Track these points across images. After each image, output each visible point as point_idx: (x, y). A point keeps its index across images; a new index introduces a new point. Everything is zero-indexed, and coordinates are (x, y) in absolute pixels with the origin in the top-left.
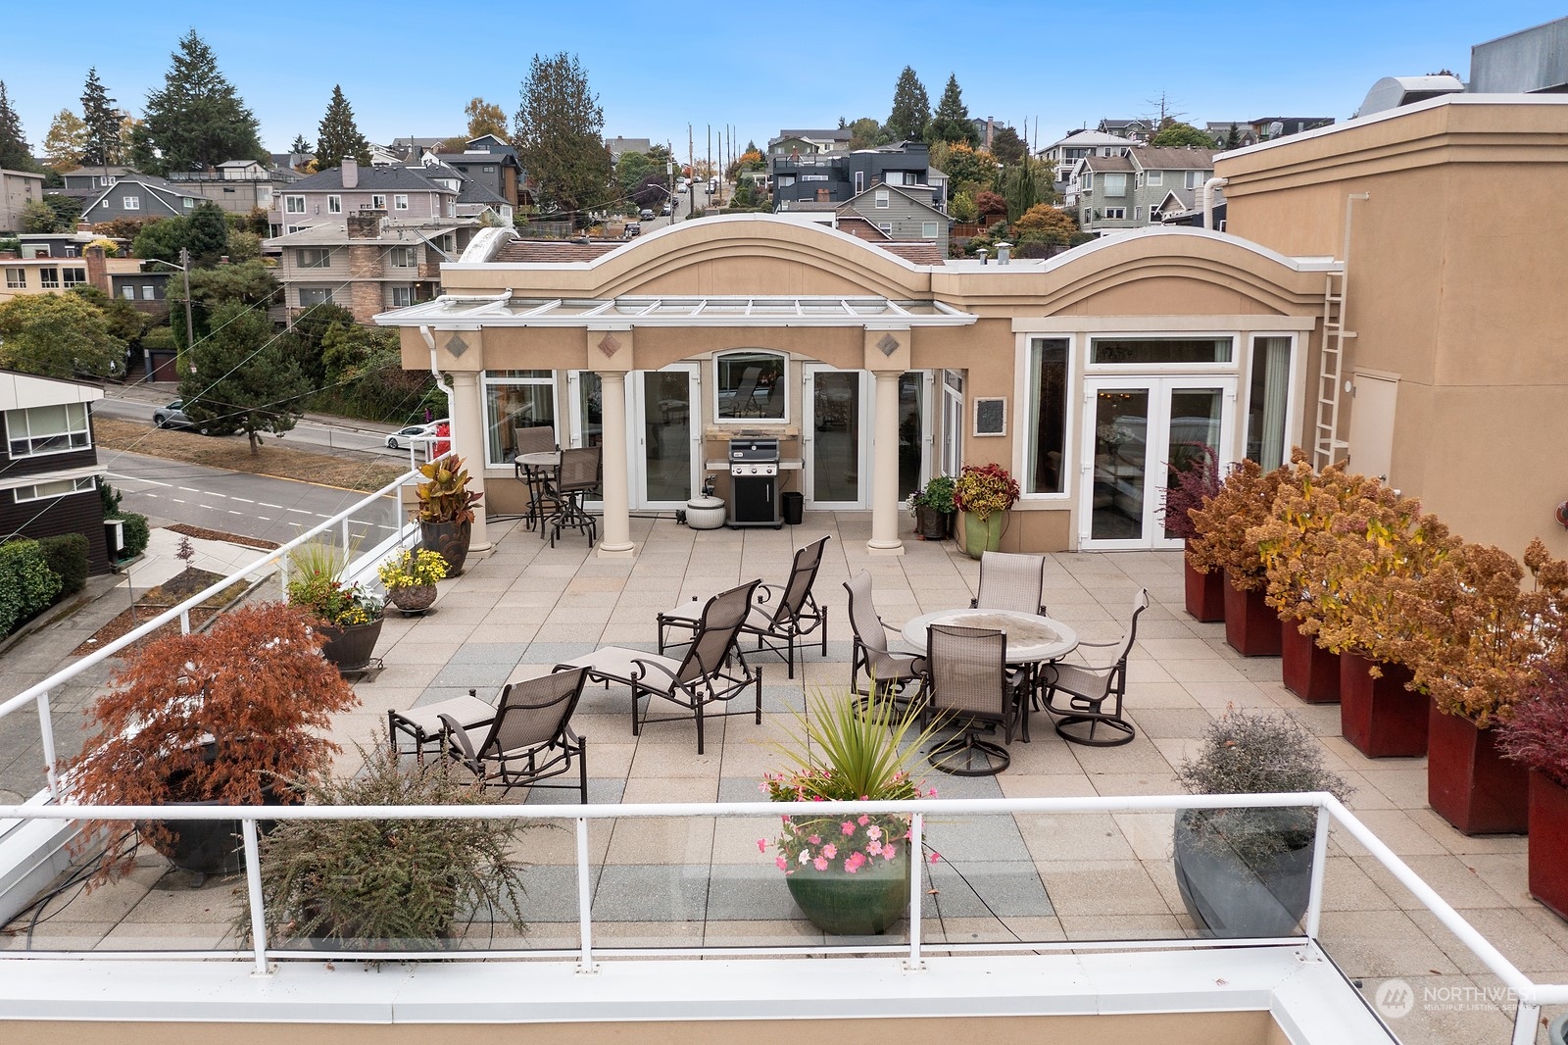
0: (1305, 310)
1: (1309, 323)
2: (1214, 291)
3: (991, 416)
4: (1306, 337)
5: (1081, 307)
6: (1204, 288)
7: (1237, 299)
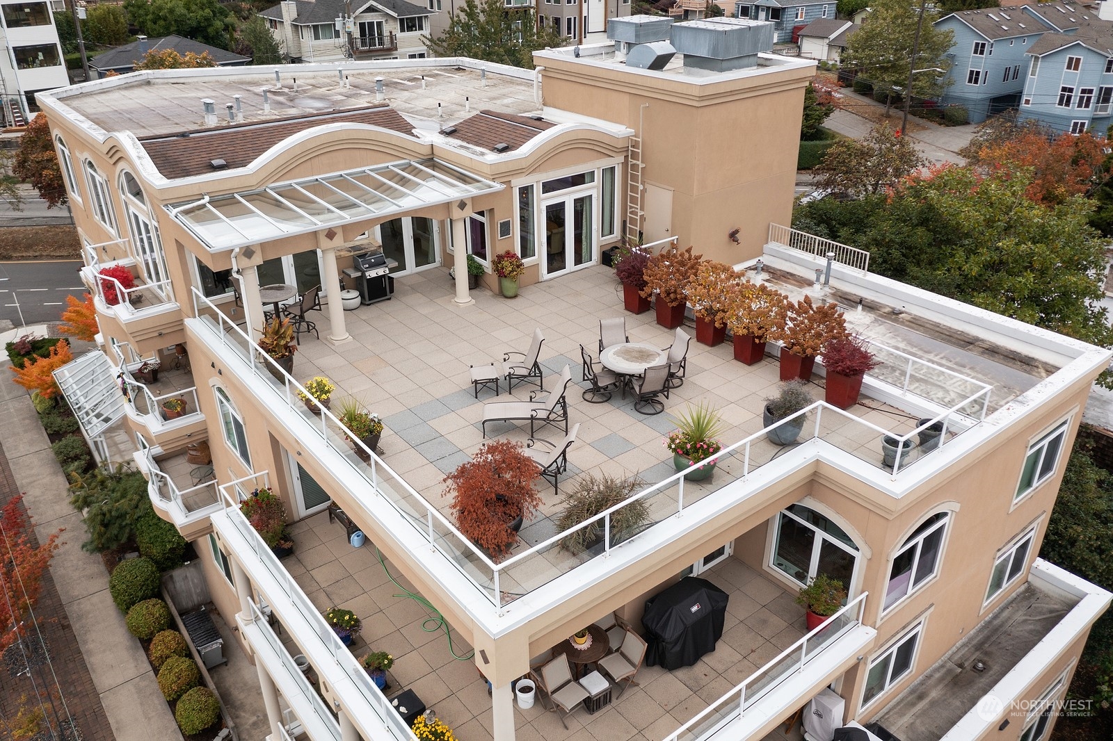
0: (620, 154)
1: (621, 159)
2: (587, 151)
3: (506, 228)
4: (621, 165)
5: (538, 169)
6: (583, 150)
7: (595, 154)
